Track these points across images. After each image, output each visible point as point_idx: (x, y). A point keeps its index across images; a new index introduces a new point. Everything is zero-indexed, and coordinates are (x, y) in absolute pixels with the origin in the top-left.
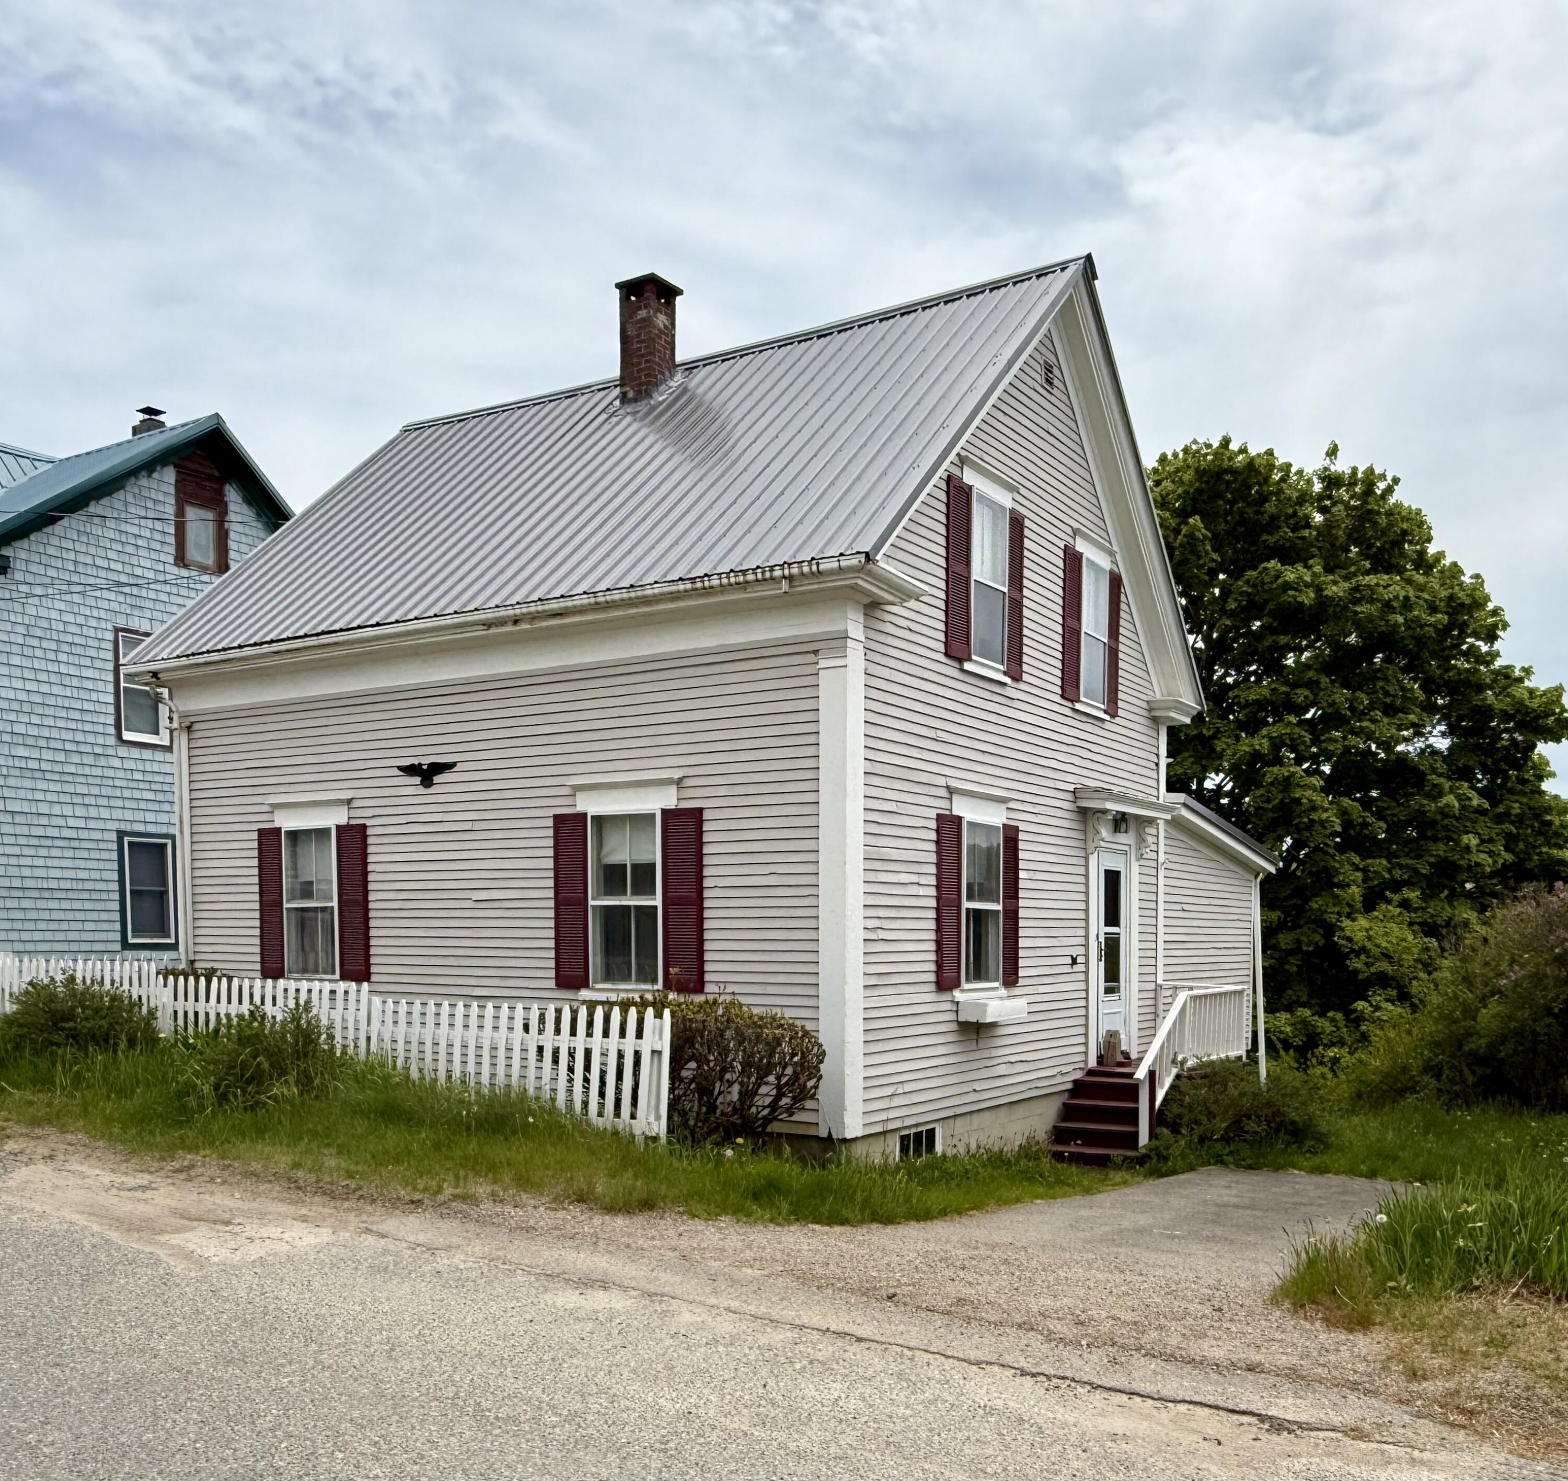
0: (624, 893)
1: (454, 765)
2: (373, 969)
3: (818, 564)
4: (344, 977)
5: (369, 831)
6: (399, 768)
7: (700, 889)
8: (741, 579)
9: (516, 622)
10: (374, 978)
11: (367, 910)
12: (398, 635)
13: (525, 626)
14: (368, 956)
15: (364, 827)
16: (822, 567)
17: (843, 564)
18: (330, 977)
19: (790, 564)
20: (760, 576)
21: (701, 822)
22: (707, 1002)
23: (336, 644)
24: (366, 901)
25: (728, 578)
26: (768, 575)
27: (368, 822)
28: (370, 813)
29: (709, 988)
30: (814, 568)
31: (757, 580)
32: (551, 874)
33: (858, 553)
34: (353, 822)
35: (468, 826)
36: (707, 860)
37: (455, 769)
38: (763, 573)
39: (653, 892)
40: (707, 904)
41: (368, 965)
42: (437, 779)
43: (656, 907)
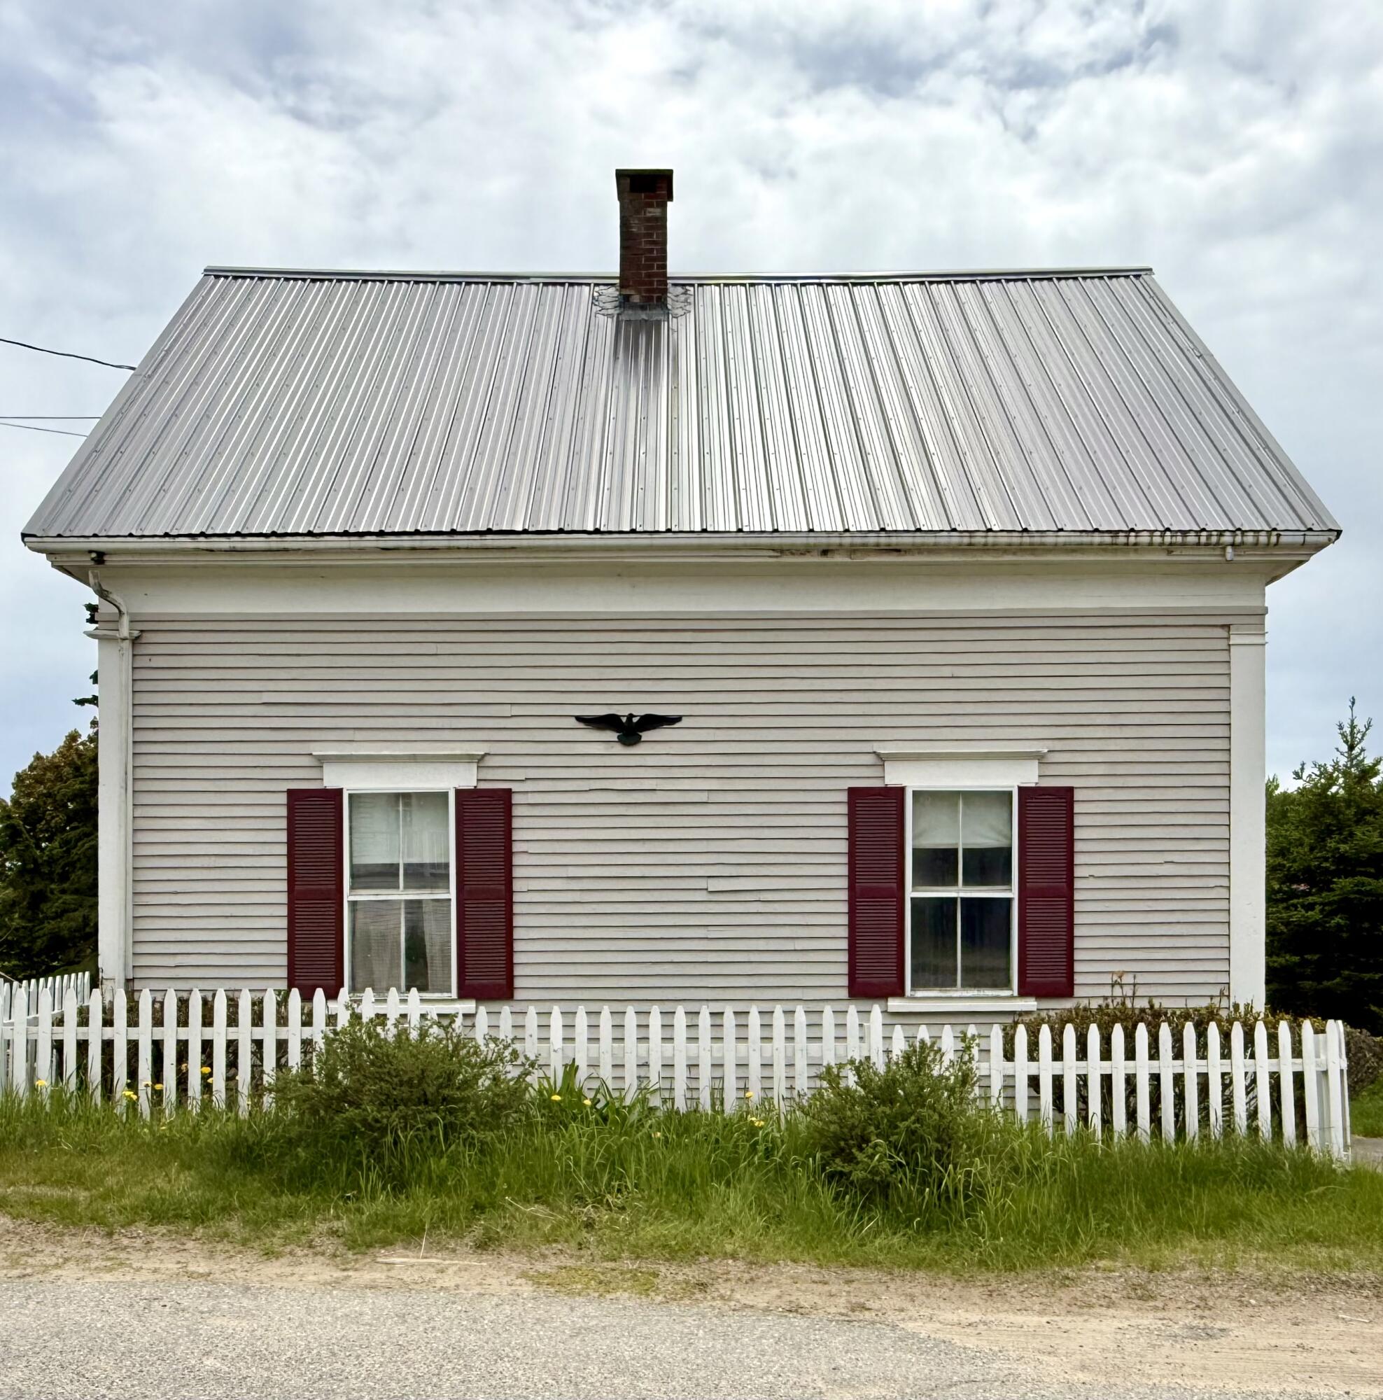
0: (955, 883)
1: (678, 719)
2: (518, 983)
3: (1279, 536)
4: (464, 994)
5: (516, 799)
6: (579, 719)
7: (1071, 878)
8: (1179, 539)
9: (825, 552)
10: (518, 995)
11: (510, 903)
12: (620, 549)
13: (838, 559)
14: (510, 965)
15: (508, 793)
16: (1283, 539)
17: (1308, 539)
18: (445, 995)
19: (1243, 532)
20: (1203, 540)
21: (1071, 803)
22: (1077, 1009)
23: (513, 548)
24: (510, 892)
25: (1162, 536)
26: (1214, 539)
27: (515, 787)
28: (521, 774)
29: (1078, 991)
30: (1274, 539)
31: (1198, 544)
32: (845, 859)
33: (1330, 530)
34: (483, 786)
35: (703, 797)
36: (1078, 846)
37: (677, 725)
38: (1209, 536)
39: (1007, 881)
40: (1077, 896)
41: (510, 977)
42: (646, 736)
43: (1009, 901)
